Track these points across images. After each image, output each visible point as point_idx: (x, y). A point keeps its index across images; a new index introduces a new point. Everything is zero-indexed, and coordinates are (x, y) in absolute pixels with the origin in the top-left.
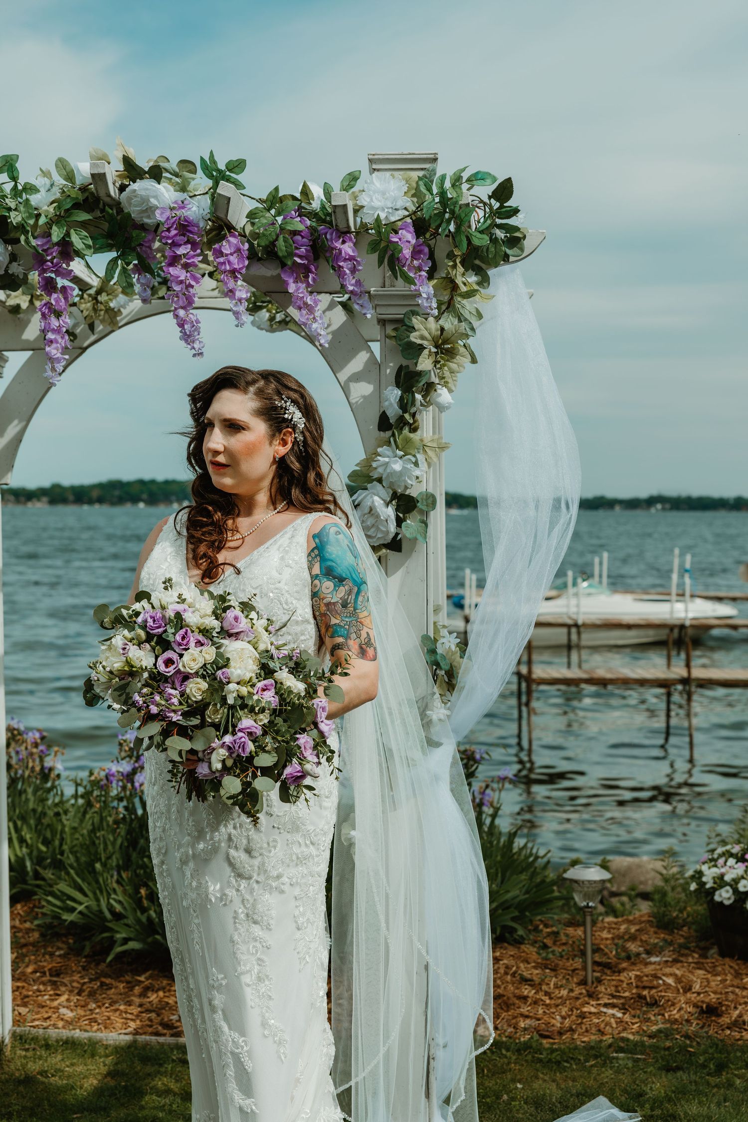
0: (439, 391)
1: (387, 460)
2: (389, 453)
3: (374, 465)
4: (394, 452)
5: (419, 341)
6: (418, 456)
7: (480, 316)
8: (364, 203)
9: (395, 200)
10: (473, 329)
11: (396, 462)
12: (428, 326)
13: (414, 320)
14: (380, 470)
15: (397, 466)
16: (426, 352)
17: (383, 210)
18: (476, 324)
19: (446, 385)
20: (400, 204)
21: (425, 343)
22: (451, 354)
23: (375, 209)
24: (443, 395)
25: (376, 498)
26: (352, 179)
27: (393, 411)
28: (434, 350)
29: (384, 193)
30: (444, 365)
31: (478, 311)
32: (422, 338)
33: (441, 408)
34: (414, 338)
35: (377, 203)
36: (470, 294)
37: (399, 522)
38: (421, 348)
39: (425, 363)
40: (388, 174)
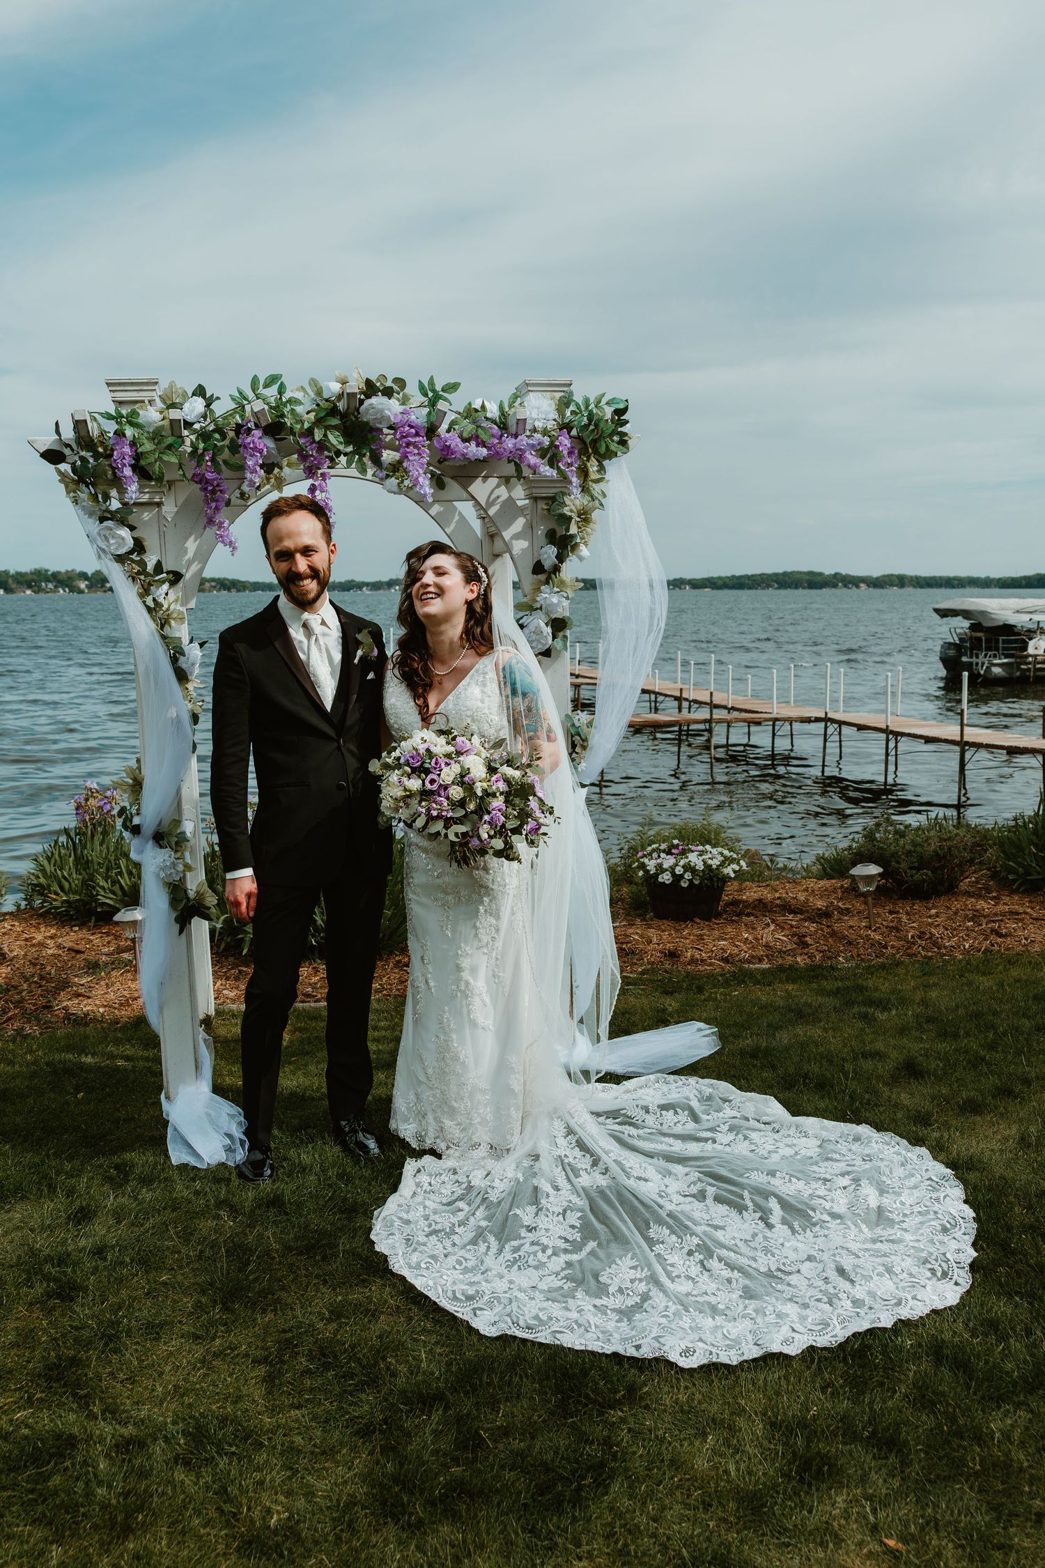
0: (580, 547)
1: (545, 596)
2: (548, 591)
3: (538, 599)
4: (550, 589)
5: (569, 514)
7: (604, 495)
9: (548, 413)
10: (602, 505)
11: (550, 597)
12: (574, 503)
13: (566, 498)
14: (542, 602)
15: (555, 600)
16: (574, 521)
17: (539, 419)
18: (603, 501)
19: (586, 544)
20: (551, 416)
21: (573, 515)
22: (590, 522)
23: (533, 420)
24: (584, 551)
25: (539, 621)
26: (515, 397)
27: (548, 563)
28: (578, 519)
30: (585, 530)
31: (602, 492)
32: (571, 511)
33: (581, 559)
34: (566, 511)
35: (533, 416)
36: (597, 481)
37: (554, 637)
38: (570, 518)
39: (573, 529)
40: (540, 394)
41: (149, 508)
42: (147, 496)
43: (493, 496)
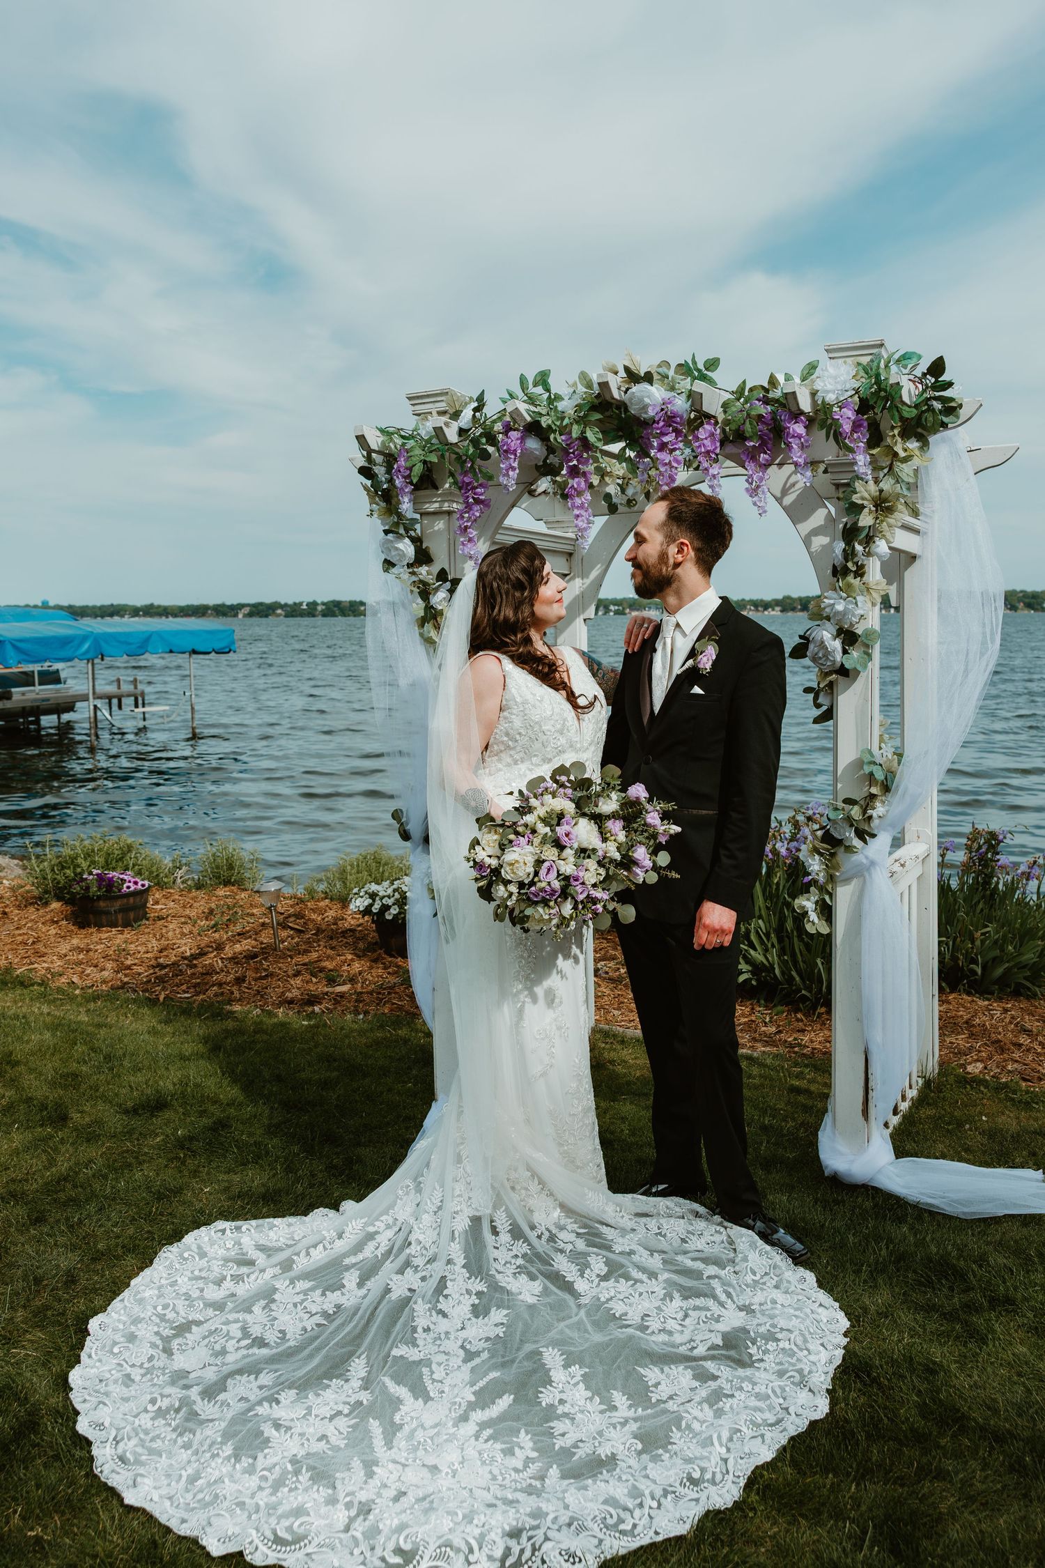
0: (877, 543)
1: (832, 602)
2: (835, 595)
3: (822, 605)
4: (839, 595)
5: (860, 502)
6: (858, 598)
8: (819, 388)
9: (845, 382)
11: (840, 603)
12: (868, 488)
13: (856, 484)
14: (828, 610)
15: (840, 607)
16: (866, 510)
17: (833, 392)
19: (883, 538)
20: (848, 386)
21: (865, 503)
22: (890, 510)
23: (828, 392)
24: (880, 547)
25: (825, 632)
26: (812, 367)
27: (840, 561)
28: (874, 509)
29: (835, 378)
30: (882, 521)
31: (912, 473)
32: (863, 498)
34: (857, 499)
35: (829, 387)
36: (906, 460)
37: (845, 653)
38: (863, 507)
39: (866, 520)
40: (841, 361)
41: (441, 516)
42: (437, 505)
43: (788, 485)
